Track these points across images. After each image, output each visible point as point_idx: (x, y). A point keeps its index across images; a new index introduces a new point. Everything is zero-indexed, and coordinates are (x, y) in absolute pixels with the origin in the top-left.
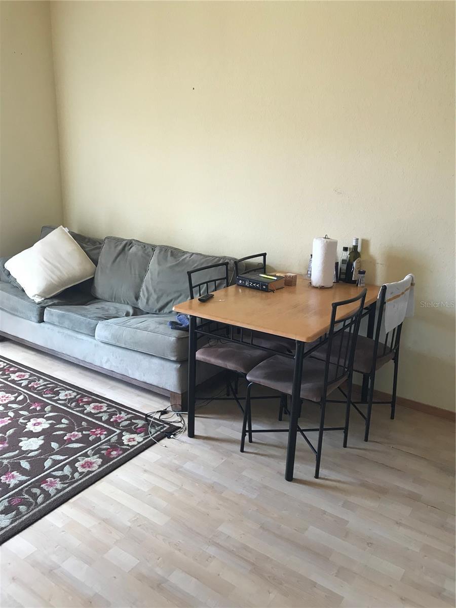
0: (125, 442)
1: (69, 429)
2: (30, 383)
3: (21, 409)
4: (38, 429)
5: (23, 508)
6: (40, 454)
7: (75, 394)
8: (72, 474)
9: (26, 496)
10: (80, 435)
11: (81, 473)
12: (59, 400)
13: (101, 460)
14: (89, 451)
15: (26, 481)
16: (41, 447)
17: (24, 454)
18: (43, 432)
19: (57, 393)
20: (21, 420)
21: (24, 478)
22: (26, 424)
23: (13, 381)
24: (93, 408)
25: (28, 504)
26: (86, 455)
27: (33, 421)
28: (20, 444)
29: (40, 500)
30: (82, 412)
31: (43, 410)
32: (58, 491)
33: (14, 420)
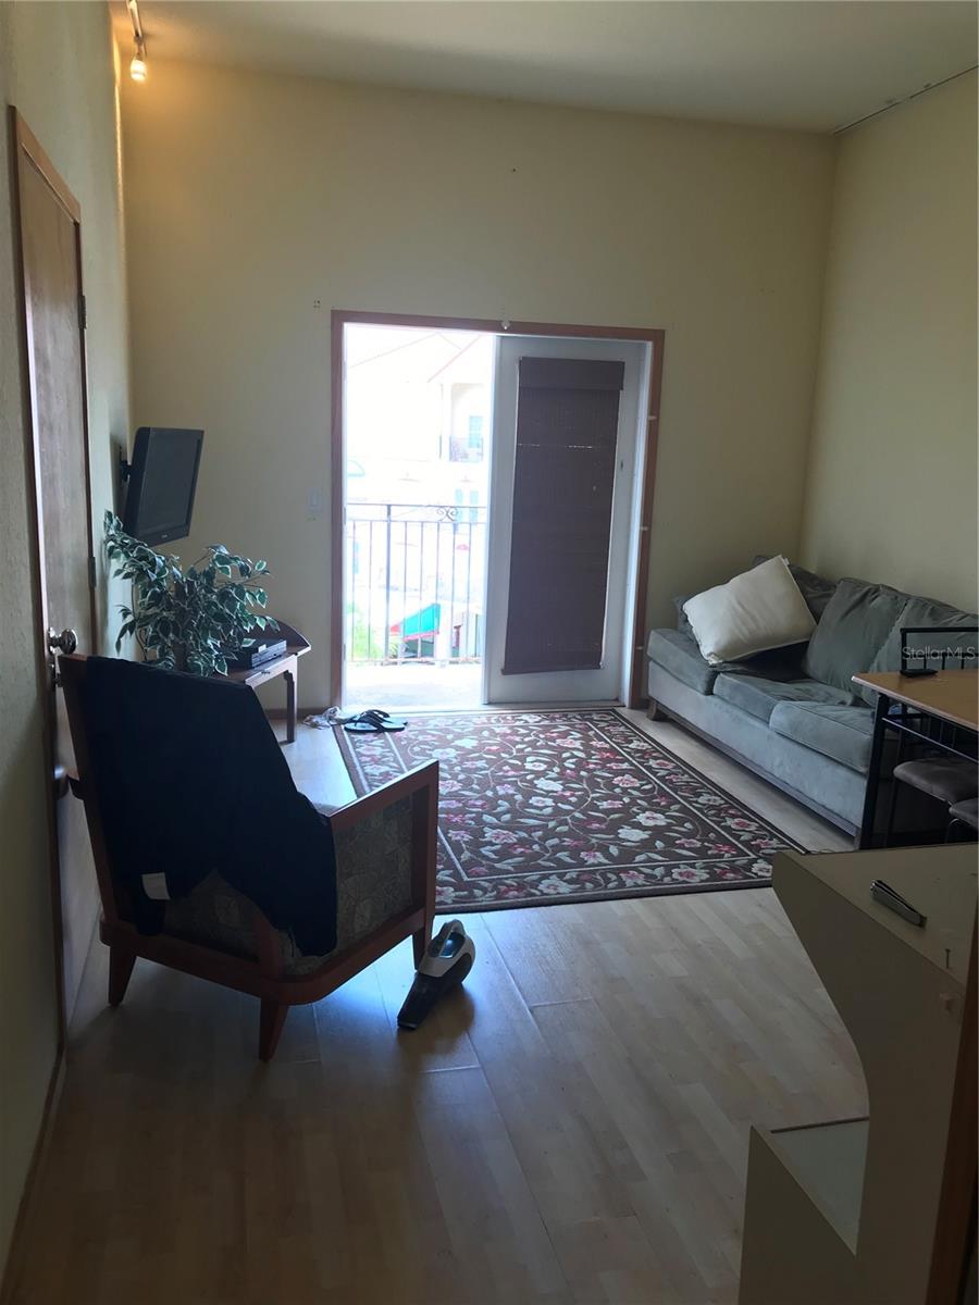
0: (754, 870)
1: (689, 835)
2: (669, 775)
3: (640, 798)
4: (651, 823)
5: (589, 885)
6: (637, 847)
7: (723, 802)
8: (663, 876)
9: (599, 877)
10: (699, 844)
11: (673, 879)
12: (697, 802)
13: (708, 876)
14: (699, 863)
15: (605, 865)
16: (642, 841)
17: (618, 841)
18: (655, 828)
19: (700, 795)
20: (635, 809)
21: (606, 861)
22: (638, 814)
23: (649, 768)
24: (737, 824)
25: (597, 884)
26: (693, 866)
27: (648, 814)
28: (620, 831)
29: (611, 885)
30: (718, 823)
31: (668, 807)
32: (637, 885)
33: (625, 808)
